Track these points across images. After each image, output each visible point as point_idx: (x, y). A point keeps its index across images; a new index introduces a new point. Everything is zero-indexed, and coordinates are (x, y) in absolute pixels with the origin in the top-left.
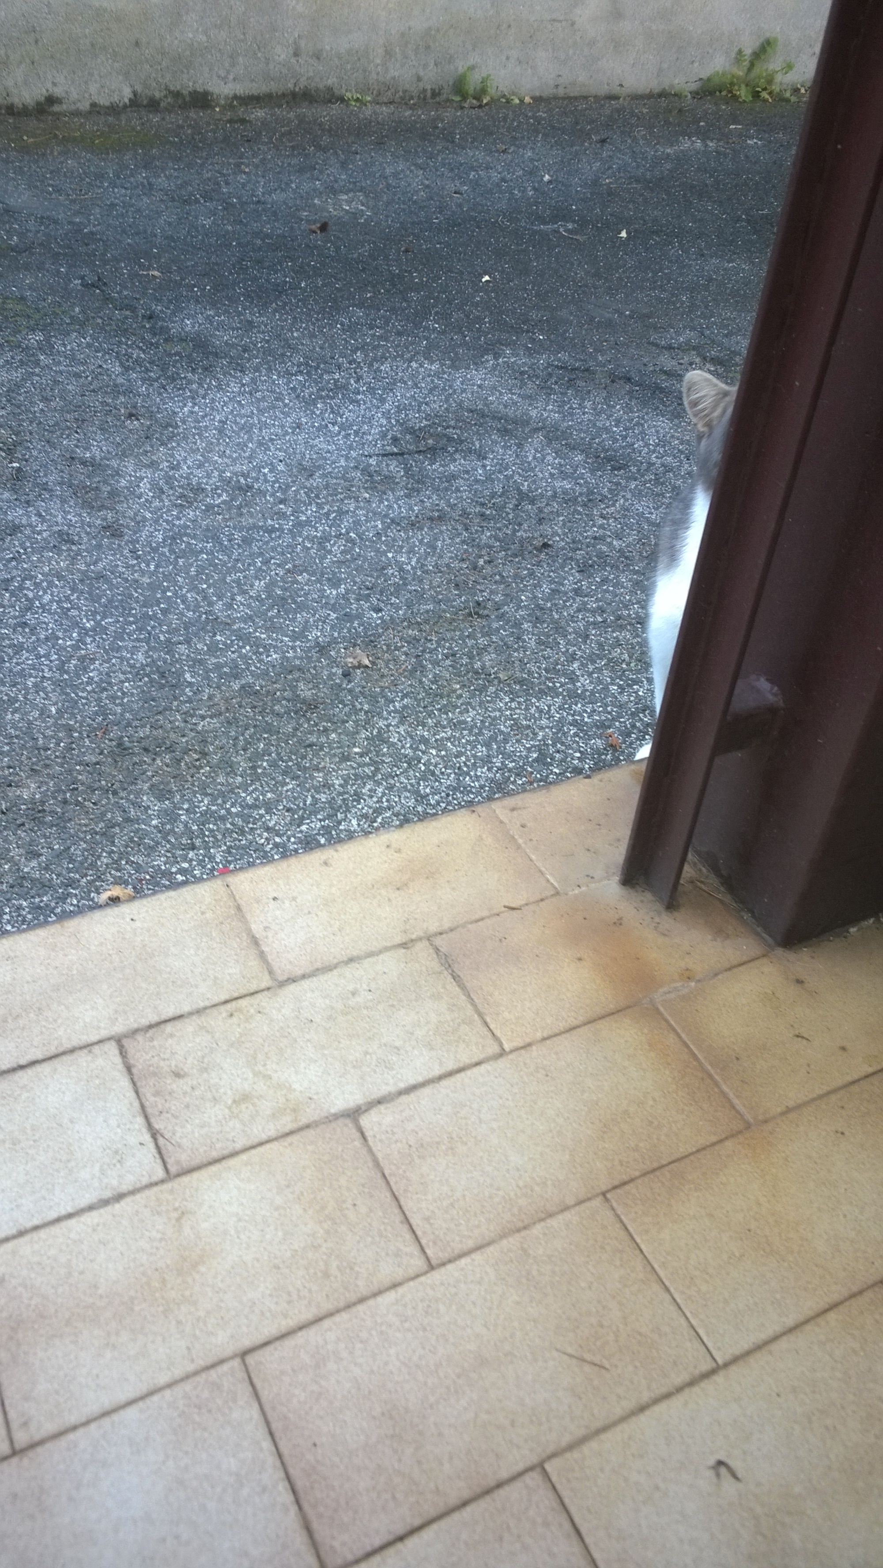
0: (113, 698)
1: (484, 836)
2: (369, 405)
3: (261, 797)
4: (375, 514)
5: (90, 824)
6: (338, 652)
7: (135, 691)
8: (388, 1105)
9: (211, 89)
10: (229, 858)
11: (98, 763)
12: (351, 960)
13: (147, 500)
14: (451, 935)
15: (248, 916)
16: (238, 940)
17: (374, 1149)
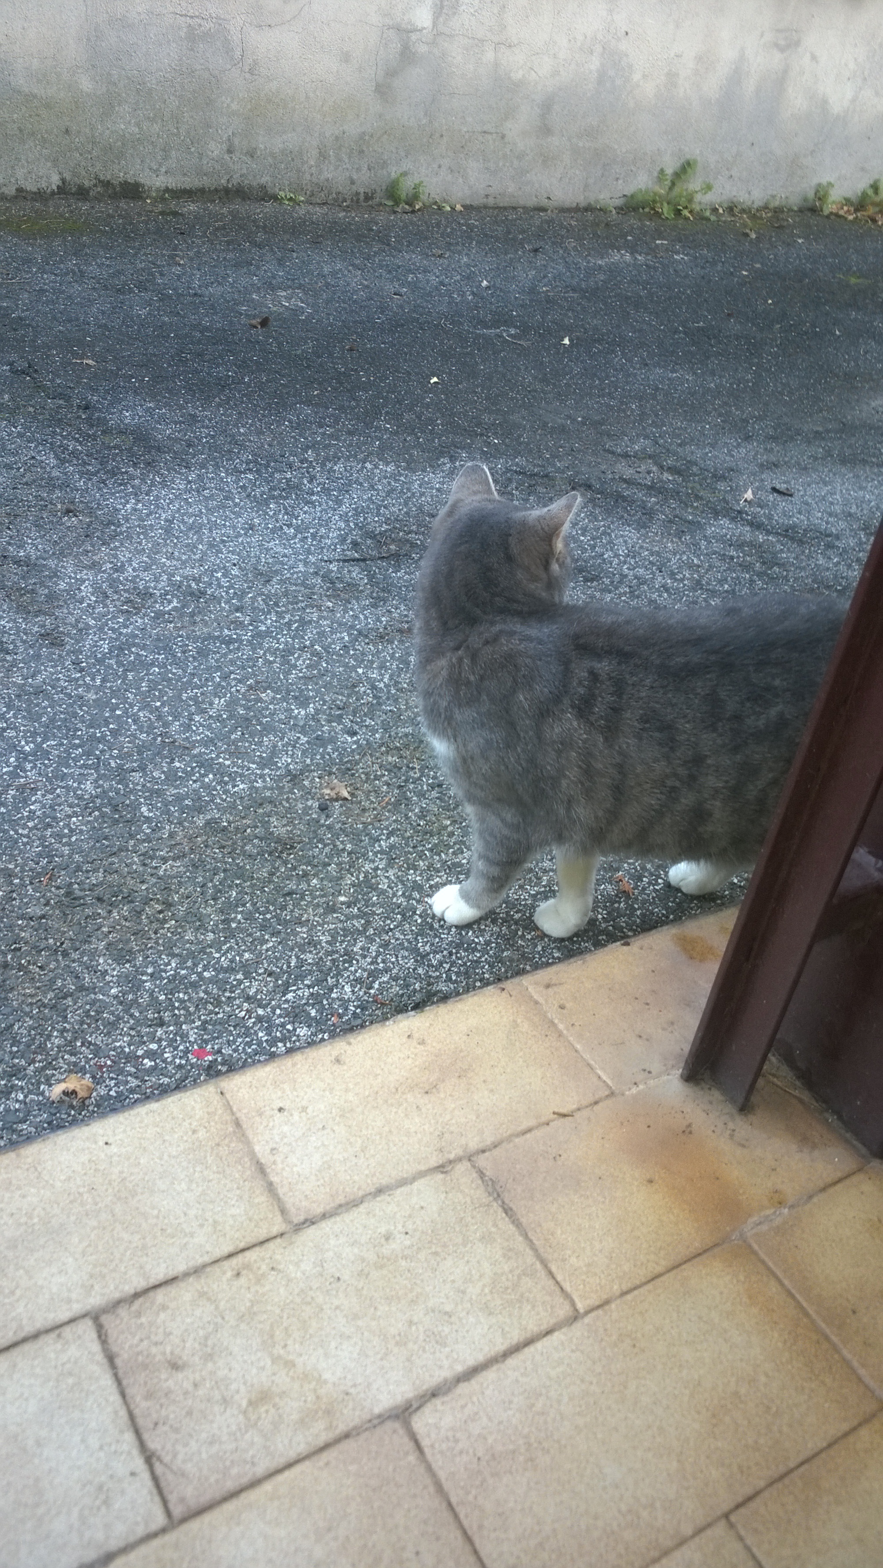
0: (59, 836)
1: (519, 1021)
2: (324, 506)
3: (238, 958)
4: (340, 624)
5: (36, 995)
6: (312, 781)
7: (84, 828)
8: (446, 1399)
9: (142, 181)
10: (205, 1037)
11: (43, 917)
12: (380, 1191)
13: (89, 605)
14: (496, 1152)
15: (250, 1134)
16: (240, 1167)
17: (434, 1466)
